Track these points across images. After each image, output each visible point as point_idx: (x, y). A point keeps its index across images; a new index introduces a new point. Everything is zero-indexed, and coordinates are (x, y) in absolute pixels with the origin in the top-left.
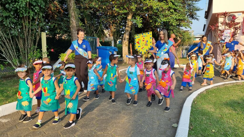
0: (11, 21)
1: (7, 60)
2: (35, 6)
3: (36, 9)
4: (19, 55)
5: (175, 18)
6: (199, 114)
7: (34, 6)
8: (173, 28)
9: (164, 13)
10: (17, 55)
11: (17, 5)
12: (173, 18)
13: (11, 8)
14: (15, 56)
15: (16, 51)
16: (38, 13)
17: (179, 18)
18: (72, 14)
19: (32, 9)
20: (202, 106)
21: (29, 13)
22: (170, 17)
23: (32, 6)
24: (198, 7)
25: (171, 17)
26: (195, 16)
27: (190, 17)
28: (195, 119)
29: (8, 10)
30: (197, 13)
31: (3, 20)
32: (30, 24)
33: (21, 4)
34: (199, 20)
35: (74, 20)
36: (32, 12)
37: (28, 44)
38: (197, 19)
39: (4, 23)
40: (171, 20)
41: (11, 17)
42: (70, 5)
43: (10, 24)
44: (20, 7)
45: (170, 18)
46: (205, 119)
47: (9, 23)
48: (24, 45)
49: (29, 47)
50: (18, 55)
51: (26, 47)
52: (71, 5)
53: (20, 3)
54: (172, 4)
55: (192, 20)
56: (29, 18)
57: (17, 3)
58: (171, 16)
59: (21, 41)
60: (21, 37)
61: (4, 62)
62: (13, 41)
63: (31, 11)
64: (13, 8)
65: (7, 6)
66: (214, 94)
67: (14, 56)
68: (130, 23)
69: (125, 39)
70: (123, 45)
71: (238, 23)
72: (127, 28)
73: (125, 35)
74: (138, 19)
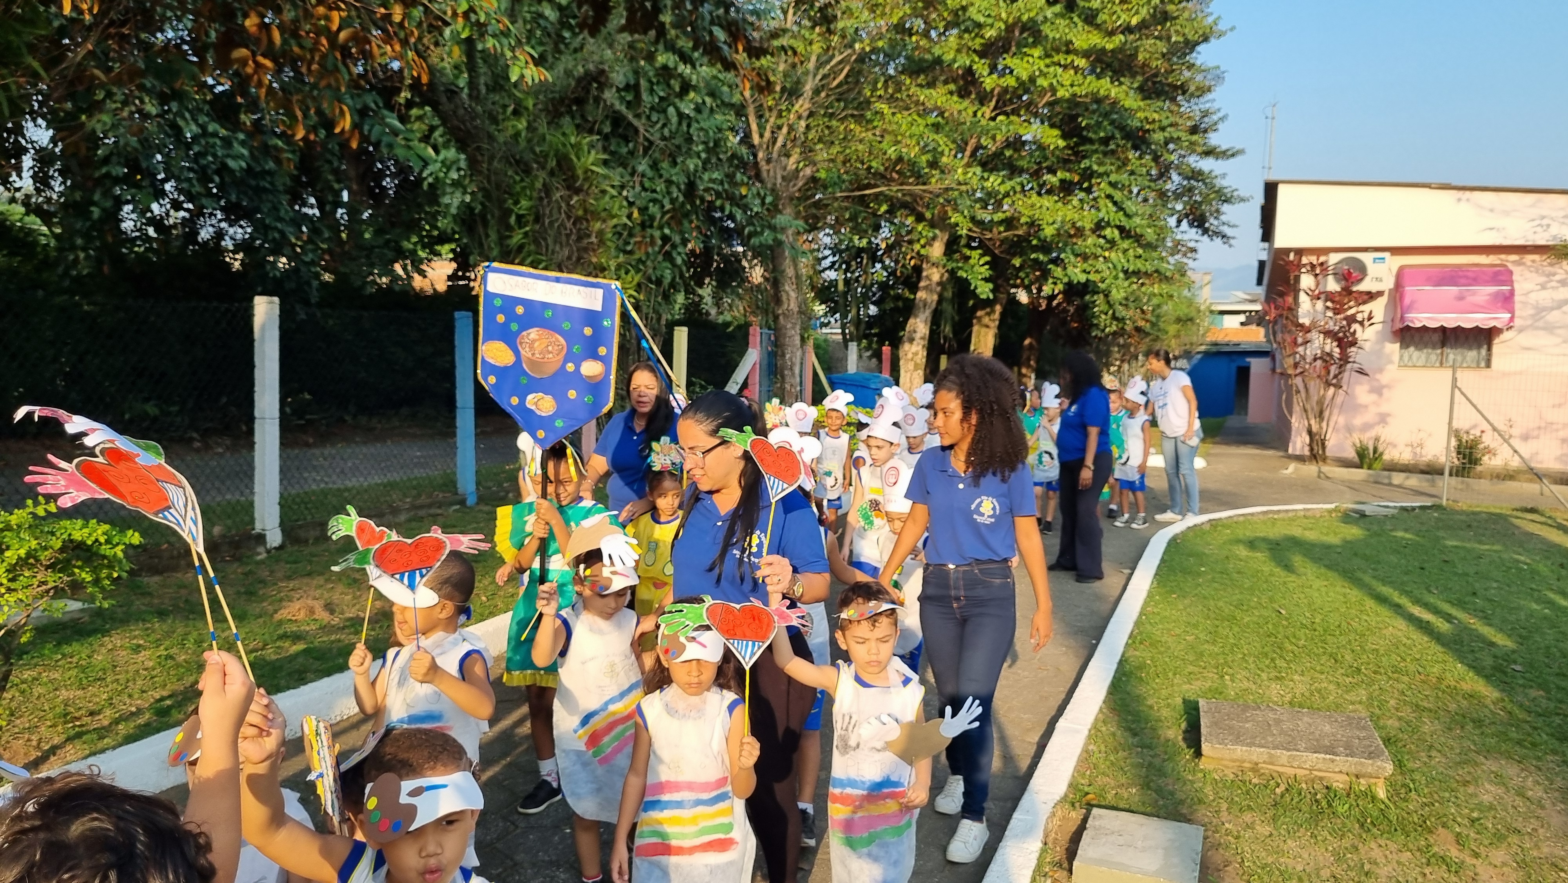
24: (1225, 186)
27: (1191, 225)
30: (1222, 212)
34: (1232, 241)
38: (1224, 237)
55: (1197, 239)
68: (935, 275)
69: (911, 340)
70: (902, 363)
71: (1371, 296)
72: (921, 295)
73: (911, 321)
74: (972, 261)
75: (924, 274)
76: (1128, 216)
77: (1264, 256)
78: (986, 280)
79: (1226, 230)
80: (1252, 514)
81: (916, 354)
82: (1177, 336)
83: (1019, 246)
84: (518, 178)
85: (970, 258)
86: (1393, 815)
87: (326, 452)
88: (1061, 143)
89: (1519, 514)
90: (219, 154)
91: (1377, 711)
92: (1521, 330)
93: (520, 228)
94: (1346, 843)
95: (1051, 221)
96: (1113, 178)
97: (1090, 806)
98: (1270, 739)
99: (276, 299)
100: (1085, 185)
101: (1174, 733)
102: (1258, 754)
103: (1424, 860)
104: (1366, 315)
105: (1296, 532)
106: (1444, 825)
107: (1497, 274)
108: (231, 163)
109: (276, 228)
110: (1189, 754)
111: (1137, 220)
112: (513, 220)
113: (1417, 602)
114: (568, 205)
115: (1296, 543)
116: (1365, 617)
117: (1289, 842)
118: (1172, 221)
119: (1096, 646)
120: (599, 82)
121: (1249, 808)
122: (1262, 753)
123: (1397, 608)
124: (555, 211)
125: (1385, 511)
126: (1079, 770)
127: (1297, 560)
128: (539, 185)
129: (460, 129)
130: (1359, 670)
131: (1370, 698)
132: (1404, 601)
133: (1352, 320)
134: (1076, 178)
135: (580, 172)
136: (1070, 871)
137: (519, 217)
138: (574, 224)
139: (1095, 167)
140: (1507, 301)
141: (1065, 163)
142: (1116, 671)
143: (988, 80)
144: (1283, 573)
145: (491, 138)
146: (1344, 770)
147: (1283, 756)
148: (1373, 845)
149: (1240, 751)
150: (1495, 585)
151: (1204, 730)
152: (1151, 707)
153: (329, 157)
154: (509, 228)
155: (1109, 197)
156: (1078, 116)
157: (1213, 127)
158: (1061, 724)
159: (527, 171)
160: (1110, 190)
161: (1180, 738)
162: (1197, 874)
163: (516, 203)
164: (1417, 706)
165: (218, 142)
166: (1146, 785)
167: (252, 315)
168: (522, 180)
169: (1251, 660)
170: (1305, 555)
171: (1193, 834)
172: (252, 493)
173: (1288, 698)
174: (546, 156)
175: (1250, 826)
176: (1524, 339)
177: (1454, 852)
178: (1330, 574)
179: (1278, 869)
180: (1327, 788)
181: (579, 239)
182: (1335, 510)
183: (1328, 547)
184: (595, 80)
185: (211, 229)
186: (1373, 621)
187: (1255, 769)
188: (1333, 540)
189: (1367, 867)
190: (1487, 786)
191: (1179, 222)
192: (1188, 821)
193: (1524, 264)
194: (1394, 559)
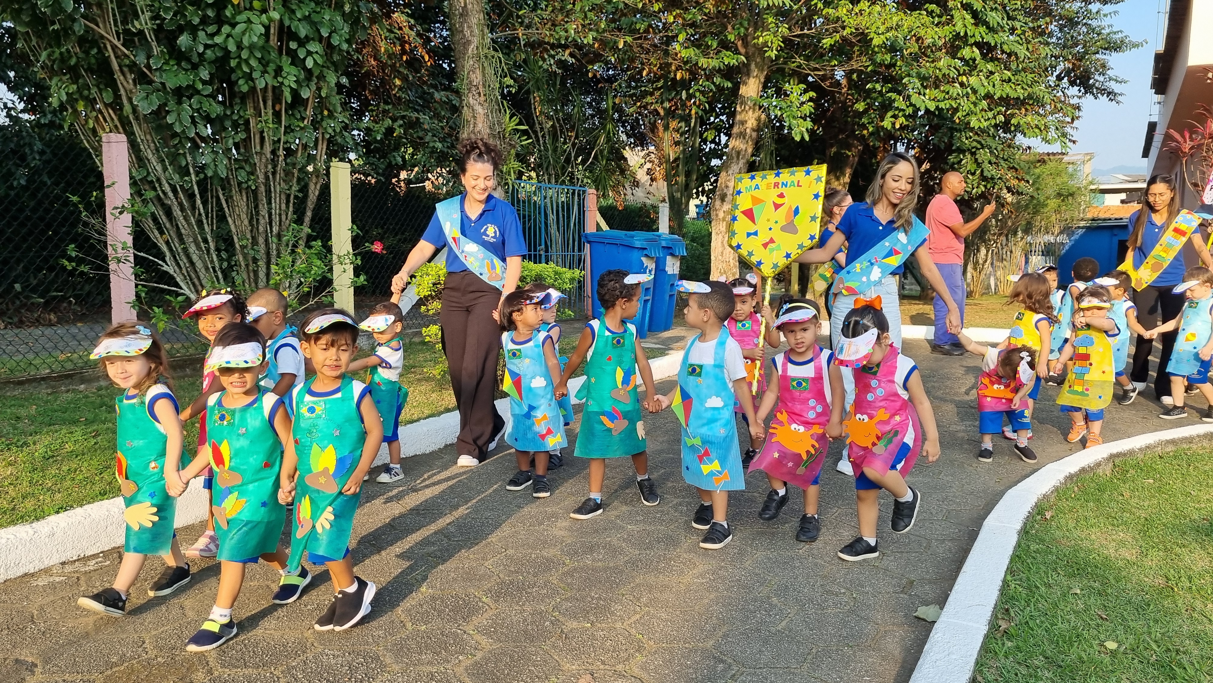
0: (198, 111)
1: (181, 288)
2: (308, 39)
3: (309, 53)
4: (230, 267)
5: (982, 92)
6: (1055, 570)
7: (302, 43)
8: (975, 144)
9: (926, 67)
10: (221, 268)
11: (229, 36)
12: (975, 92)
13: (201, 49)
14: (214, 268)
15: (218, 250)
16: (316, 72)
17: (1008, 90)
18: (473, 76)
19: (293, 55)
20: (1076, 533)
21: (278, 71)
22: (957, 85)
23: (293, 40)
24: (1115, 29)
25: (962, 84)
26: (1101, 79)
27: (1072, 83)
28: (1029, 588)
29: (189, 60)
30: (1110, 64)
31: (165, 105)
32: (283, 123)
33: (244, 33)
34: (1119, 98)
35: (480, 103)
36: (293, 70)
37: (270, 215)
38: (1111, 95)
39: (170, 119)
40: (963, 102)
41: (198, 92)
42: (462, 31)
43: (194, 122)
44: (240, 47)
45: (956, 90)
46: (1078, 592)
47: (192, 117)
48: (253, 218)
49: (275, 229)
50: (225, 264)
51: (261, 229)
52: (467, 33)
53: (240, 28)
54: (972, 21)
55: (1080, 97)
56: (277, 96)
57: (226, 29)
58: (964, 79)
59: (241, 202)
60: (240, 184)
61: (168, 297)
62: (205, 203)
63: (286, 61)
64: (209, 52)
65: (184, 40)
66: (1151, 481)
67: (207, 269)
68: (750, 118)
70: (713, 224)
72: (734, 143)
73: (723, 175)
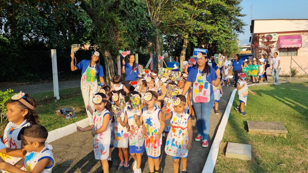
24: (243, 22)
30: (243, 27)
55: (238, 33)
68: (186, 42)
69: (182, 55)
70: (180, 60)
71: (273, 42)
72: (184, 46)
73: (182, 51)
74: (194, 39)
75: (184, 42)
76: (225, 28)
77: (251, 36)
78: (196, 42)
79: (243, 31)
80: (252, 86)
81: (183, 58)
82: (234, 53)
83: (202, 35)
84: (103, 23)
85: (193, 38)
86: (288, 141)
87: (67, 82)
88: (211, 14)
89: (305, 83)
90: (42, 23)
91: (282, 121)
92: (304, 47)
93: (104, 33)
94: (280, 147)
95: (209, 29)
96: (221, 20)
97: (228, 142)
98: (262, 127)
99: (55, 50)
100: (216, 22)
101: (242, 127)
102: (260, 130)
103: (296, 150)
104: (272, 46)
105: (261, 89)
106: (299, 143)
107: (299, 36)
108: (44, 25)
109: (54, 38)
110: (246, 131)
111: (227, 29)
112: (102, 32)
113: (287, 100)
114: (114, 29)
115: (261, 91)
116: (277, 104)
117: (268, 147)
118: (233, 30)
119: (224, 112)
120: (118, 3)
121: (259, 141)
122: (261, 130)
123: (283, 102)
124: (111, 30)
125: (278, 84)
126: (224, 136)
127: (262, 94)
128: (107, 25)
129: (91, 14)
130: (277, 114)
131: (280, 119)
132: (284, 100)
133: (270, 47)
134: (214, 21)
135: (116, 22)
136: (225, 155)
137: (104, 31)
138: (115, 32)
139: (218, 19)
140: (300, 42)
141: (211, 18)
142: (229, 116)
143: (196, 2)
144: (260, 96)
145: (97, 15)
146: (278, 132)
147: (265, 130)
148: (285, 147)
149: (256, 130)
150: (302, 97)
151: (249, 126)
152: (237, 123)
153: (64, 23)
154: (102, 34)
155: (221, 24)
156: (214, 8)
157: (241, 10)
158: (220, 126)
159: (105, 22)
160: (221, 23)
161: (243, 128)
162: (251, 154)
163: (103, 28)
164: (290, 120)
165: (41, 21)
166: (238, 138)
167: (51, 53)
168: (104, 24)
169: (256, 113)
170: (263, 93)
171: (249, 146)
172: (53, 89)
173: (264, 120)
174: (109, 19)
175: (260, 144)
176: (304, 49)
177: (301, 148)
178: (269, 96)
179: (267, 152)
180: (275, 136)
181: (116, 35)
182: (268, 84)
183: (268, 91)
184: (117, 3)
185: (41, 39)
186: (279, 105)
187: (260, 134)
188: (269, 90)
189: (284, 151)
190: (306, 135)
191: (234, 30)
192: (247, 144)
193: (304, 34)
194: (281, 93)
